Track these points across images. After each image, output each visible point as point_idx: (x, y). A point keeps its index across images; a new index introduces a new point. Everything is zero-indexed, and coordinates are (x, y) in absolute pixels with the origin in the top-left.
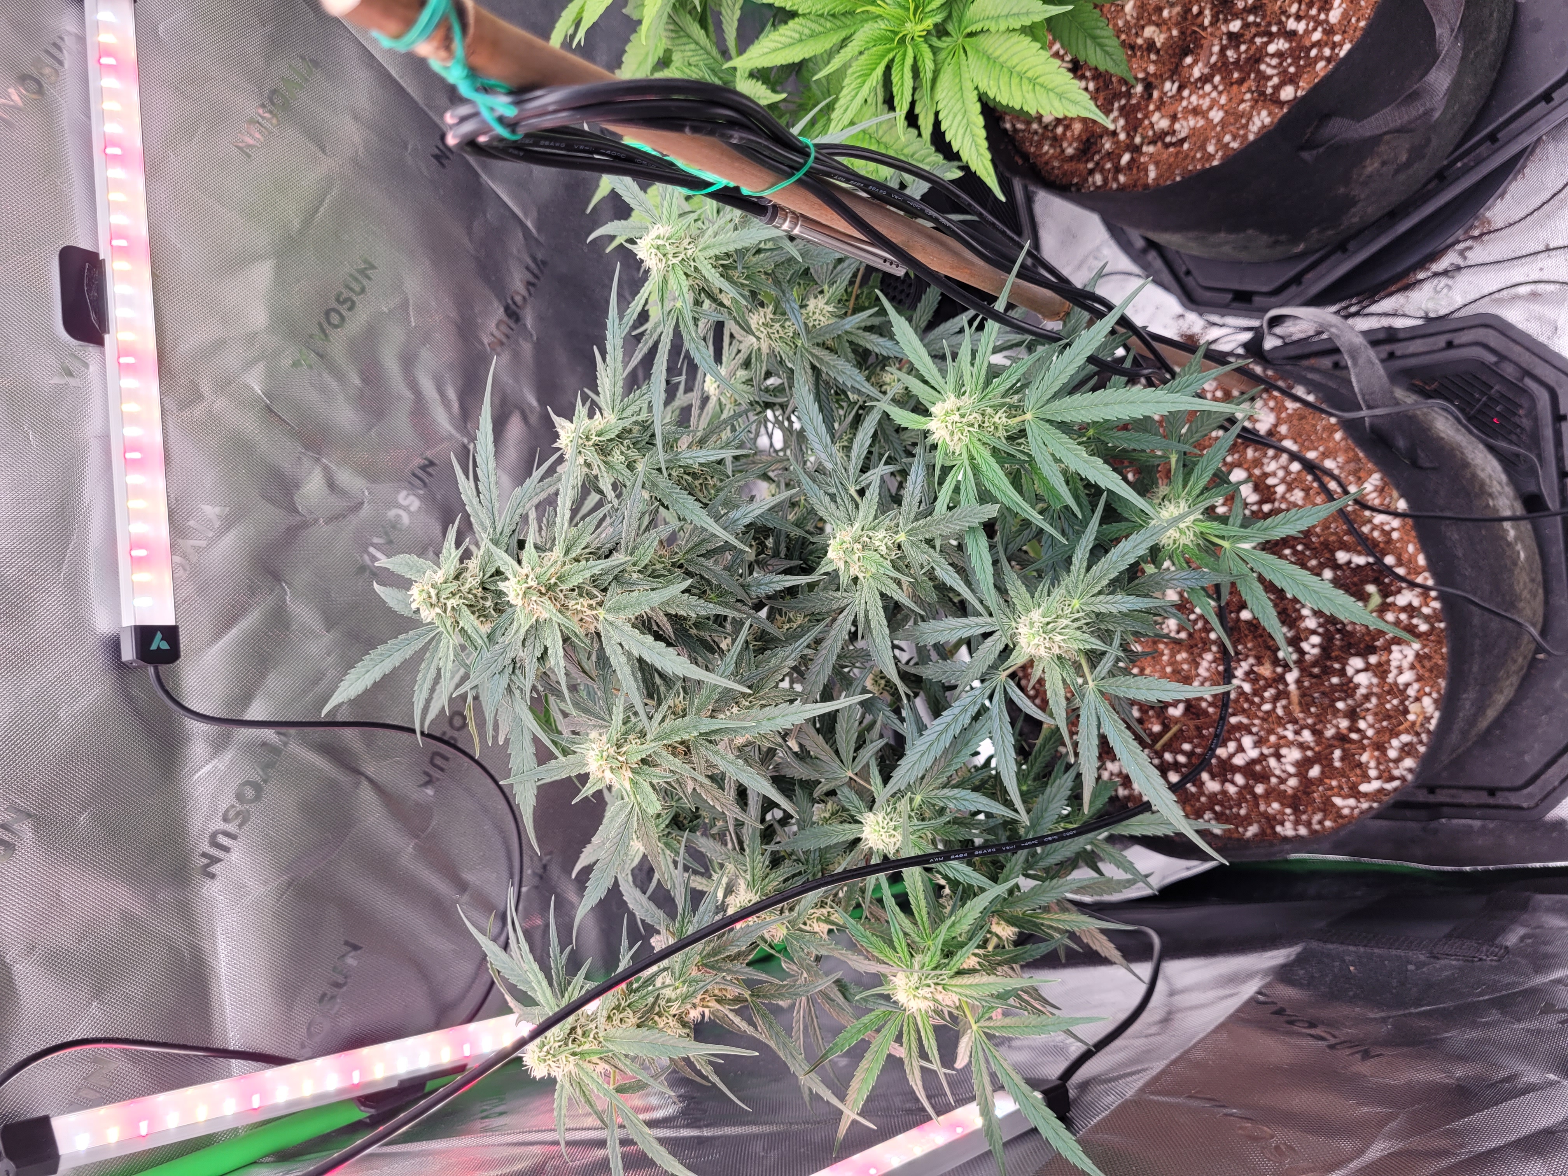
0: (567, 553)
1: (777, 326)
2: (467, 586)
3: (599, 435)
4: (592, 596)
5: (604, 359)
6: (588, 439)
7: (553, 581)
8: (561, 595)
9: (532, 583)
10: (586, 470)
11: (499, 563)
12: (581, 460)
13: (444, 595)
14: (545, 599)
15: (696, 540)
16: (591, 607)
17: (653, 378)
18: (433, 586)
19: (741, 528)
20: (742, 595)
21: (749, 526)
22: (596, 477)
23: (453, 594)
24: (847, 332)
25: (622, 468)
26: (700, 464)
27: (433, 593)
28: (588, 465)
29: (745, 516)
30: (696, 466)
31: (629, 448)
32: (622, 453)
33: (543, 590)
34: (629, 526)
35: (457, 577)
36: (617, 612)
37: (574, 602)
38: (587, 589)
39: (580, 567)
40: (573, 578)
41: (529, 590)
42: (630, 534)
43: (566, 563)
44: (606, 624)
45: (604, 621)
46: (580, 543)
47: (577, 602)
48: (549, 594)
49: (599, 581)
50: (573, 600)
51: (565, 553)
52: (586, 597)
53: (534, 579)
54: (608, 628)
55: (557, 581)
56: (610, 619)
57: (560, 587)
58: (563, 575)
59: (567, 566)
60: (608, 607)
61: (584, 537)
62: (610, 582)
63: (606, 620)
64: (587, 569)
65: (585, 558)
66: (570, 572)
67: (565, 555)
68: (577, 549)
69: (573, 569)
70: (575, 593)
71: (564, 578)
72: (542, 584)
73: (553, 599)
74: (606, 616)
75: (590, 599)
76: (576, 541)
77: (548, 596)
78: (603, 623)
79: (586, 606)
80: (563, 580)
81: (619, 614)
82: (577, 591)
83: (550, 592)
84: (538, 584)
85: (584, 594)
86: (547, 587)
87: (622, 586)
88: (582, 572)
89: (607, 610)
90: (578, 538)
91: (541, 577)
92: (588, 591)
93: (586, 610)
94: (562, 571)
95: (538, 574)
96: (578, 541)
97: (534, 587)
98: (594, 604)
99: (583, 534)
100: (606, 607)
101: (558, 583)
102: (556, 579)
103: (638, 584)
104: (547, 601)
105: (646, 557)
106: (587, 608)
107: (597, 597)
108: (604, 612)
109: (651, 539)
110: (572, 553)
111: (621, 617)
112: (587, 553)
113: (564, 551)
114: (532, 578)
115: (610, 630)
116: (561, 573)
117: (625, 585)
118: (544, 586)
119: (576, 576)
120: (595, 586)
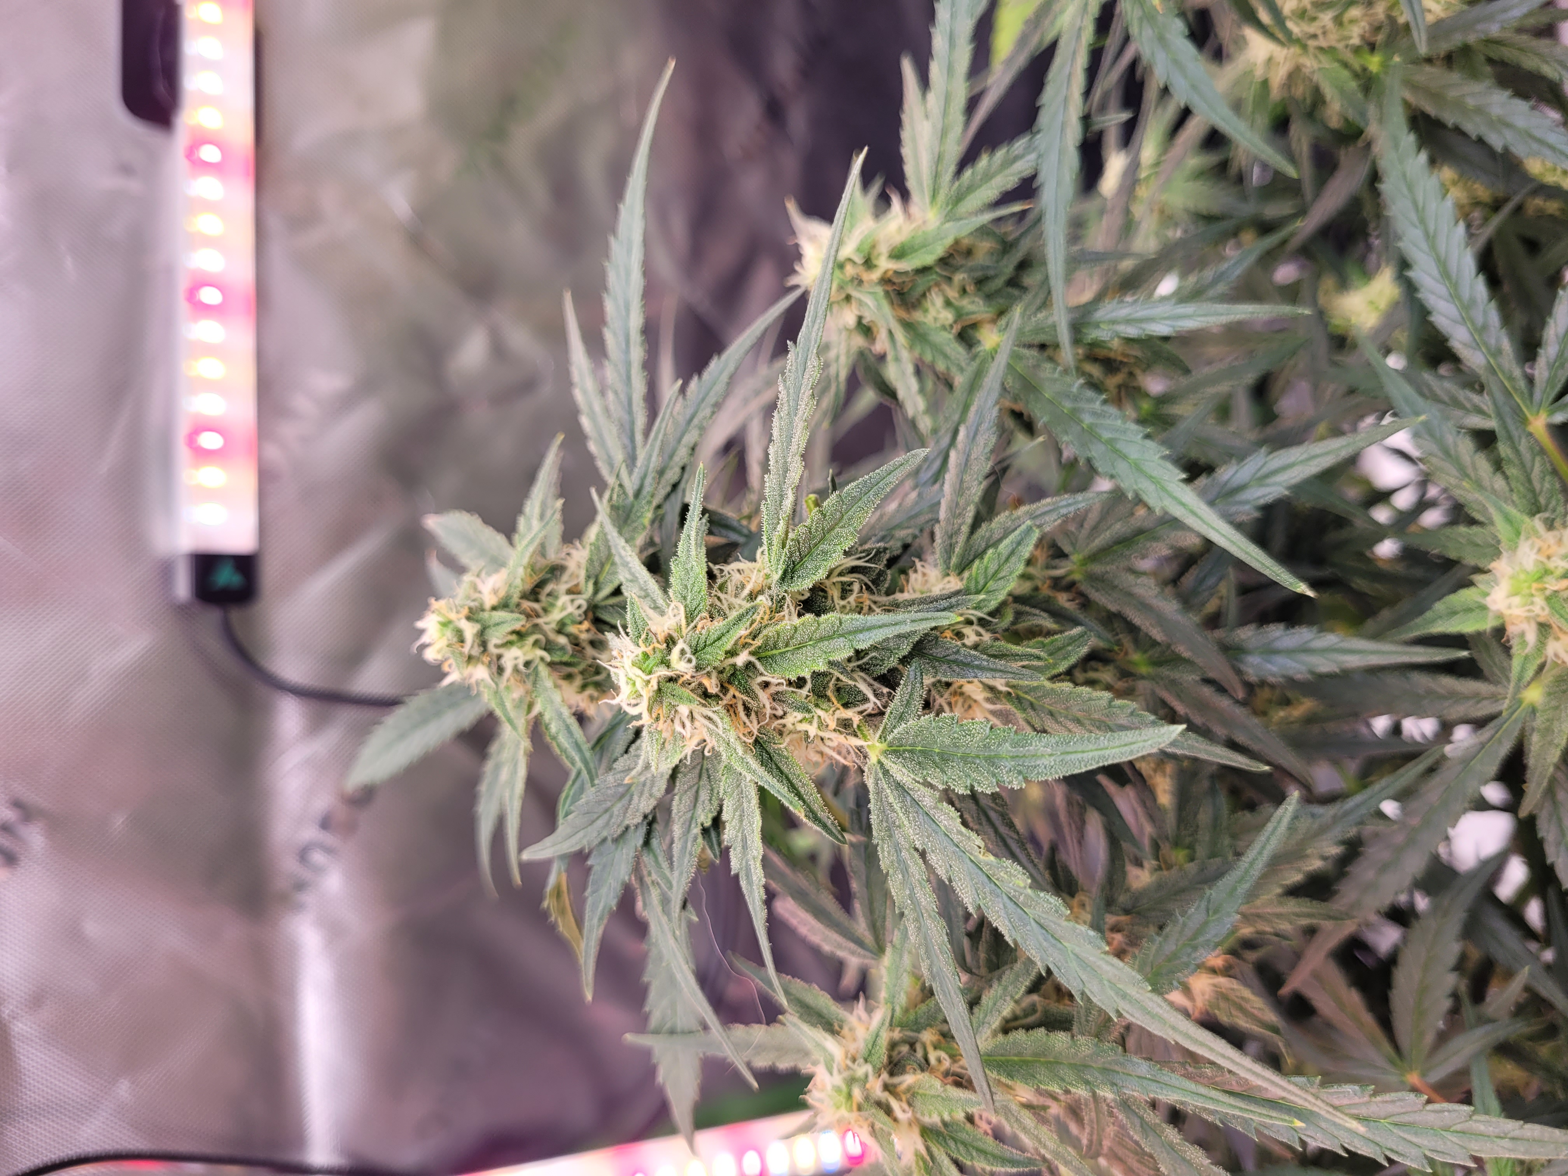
0: (788, 575)
1: (1326, 18)
2: (556, 615)
3: (898, 254)
4: (849, 699)
5: (924, 82)
6: (868, 264)
7: (741, 659)
8: (764, 697)
9: (681, 666)
10: (859, 341)
11: (622, 576)
12: (849, 317)
13: (495, 639)
14: (716, 710)
15: (1118, 528)
16: (845, 725)
17: (1044, 119)
18: (471, 617)
19: (1248, 512)
20: (1219, 668)
21: (1269, 510)
22: (882, 358)
23: (520, 635)
24: (1490, 42)
25: (947, 340)
26: (1129, 341)
27: (470, 630)
28: (865, 329)
29: (1262, 479)
30: (1116, 344)
31: (964, 291)
32: (948, 303)
33: (712, 686)
34: (960, 489)
35: (533, 594)
36: (919, 763)
37: (799, 716)
38: (838, 679)
39: (822, 626)
40: (800, 656)
41: (670, 685)
42: (960, 514)
43: (785, 607)
44: (886, 786)
45: (881, 775)
46: (825, 553)
47: (807, 716)
48: (729, 695)
49: (874, 654)
50: (797, 709)
51: (785, 572)
52: (834, 699)
53: (689, 655)
54: (891, 799)
55: (753, 659)
56: (899, 778)
57: (762, 674)
58: (771, 643)
59: (787, 617)
60: (894, 738)
61: (838, 536)
62: (904, 657)
63: (886, 772)
64: (842, 635)
65: (839, 586)
66: (792, 638)
67: (783, 579)
68: (817, 568)
69: (800, 631)
70: (804, 692)
71: (775, 652)
72: (709, 669)
73: (740, 708)
74: (888, 763)
75: (846, 705)
76: (816, 545)
77: (725, 702)
78: (877, 780)
79: (833, 725)
80: (772, 657)
81: (925, 772)
82: (809, 685)
83: (732, 691)
84: (698, 668)
85: (829, 693)
86: (725, 676)
87: (934, 667)
88: (826, 643)
89: (890, 745)
90: (822, 539)
91: (708, 649)
92: (840, 684)
93: (833, 735)
94: (770, 632)
95: (703, 638)
96: (822, 547)
97: (687, 677)
98: (856, 720)
99: (837, 529)
100: (890, 738)
101: (758, 664)
102: (752, 653)
103: (980, 668)
104: (722, 719)
105: (1001, 583)
106: (835, 730)
107: (866, 700)
108: (883, 746)
109: (1017, 532)
110: (803, 578)
111: (929, 779)
112: (846, 569)
113: (781, 568)
114: (683, 652)
115: (897, 807)
116: (767, 638)
117: (945, 667)
118: (714, 674)
119: (808, 651)
120: (861, 668)
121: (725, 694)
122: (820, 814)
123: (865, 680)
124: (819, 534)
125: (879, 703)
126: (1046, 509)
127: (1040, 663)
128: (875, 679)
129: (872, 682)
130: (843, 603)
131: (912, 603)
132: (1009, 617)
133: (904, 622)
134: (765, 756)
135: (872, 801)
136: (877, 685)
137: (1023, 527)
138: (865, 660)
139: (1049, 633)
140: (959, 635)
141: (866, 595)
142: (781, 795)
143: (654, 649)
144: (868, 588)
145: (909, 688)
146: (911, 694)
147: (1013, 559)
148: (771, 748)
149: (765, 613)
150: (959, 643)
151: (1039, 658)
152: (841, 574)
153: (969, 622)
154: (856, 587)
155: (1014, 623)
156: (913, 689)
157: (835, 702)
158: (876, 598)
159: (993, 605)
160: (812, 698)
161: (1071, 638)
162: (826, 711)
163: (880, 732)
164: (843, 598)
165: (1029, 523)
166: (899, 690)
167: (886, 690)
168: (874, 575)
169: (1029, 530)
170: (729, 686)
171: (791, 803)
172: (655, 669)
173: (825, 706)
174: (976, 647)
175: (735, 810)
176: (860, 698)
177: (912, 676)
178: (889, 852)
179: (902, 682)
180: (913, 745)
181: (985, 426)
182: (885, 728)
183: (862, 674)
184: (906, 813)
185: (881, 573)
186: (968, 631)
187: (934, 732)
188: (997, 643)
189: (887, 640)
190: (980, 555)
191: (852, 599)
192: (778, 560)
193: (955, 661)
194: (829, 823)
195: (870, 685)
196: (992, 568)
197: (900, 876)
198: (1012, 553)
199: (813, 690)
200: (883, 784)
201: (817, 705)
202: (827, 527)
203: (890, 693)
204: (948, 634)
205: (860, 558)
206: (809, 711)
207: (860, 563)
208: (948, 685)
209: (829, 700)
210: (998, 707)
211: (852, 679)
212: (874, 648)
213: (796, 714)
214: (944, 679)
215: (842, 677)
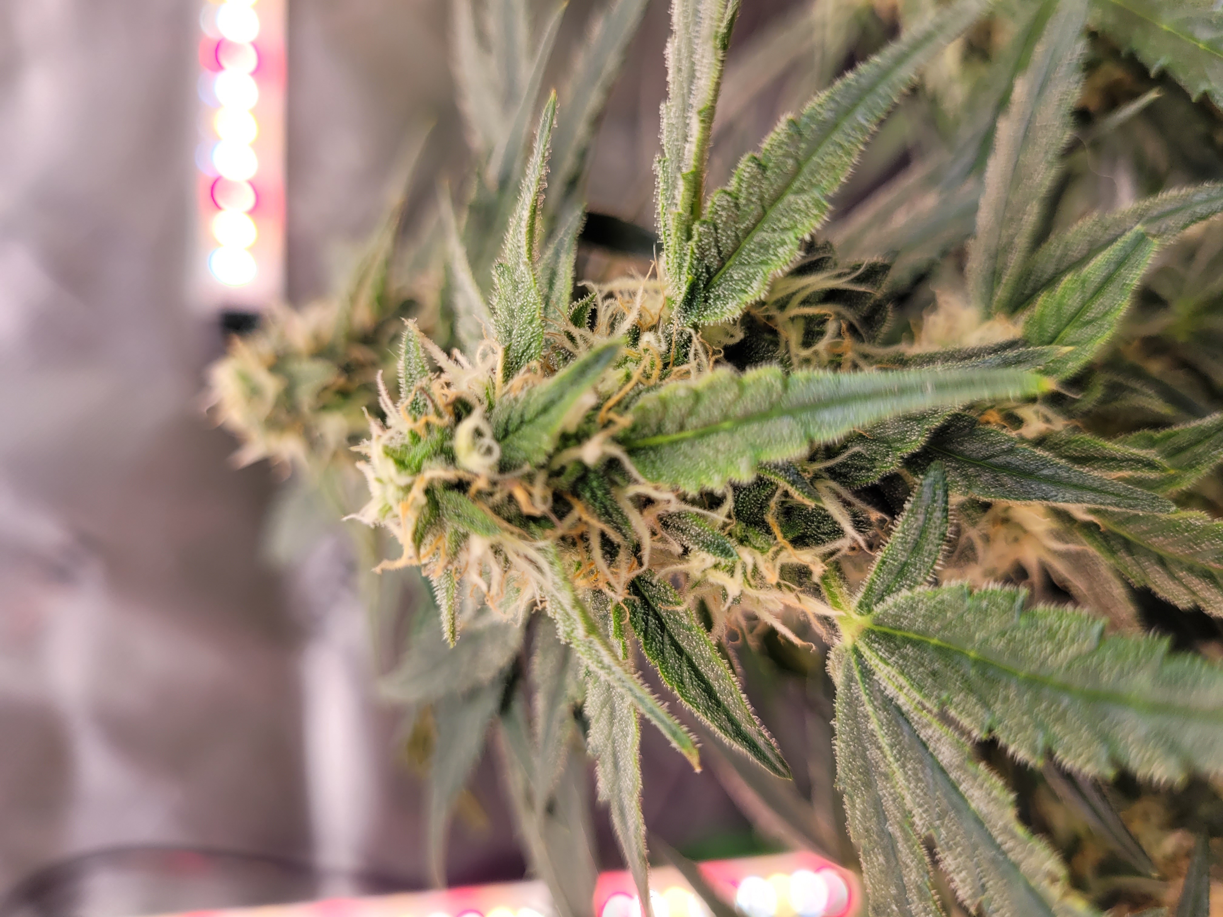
0: (699, 293)
4: (806, 530)
7: (593, 452)
8: (641, 523)
9: (474, 461)
14: (544, 546)
16: (797, 576)
33: (534, 501)
36: (934, 674)
37: (710, 559)
38: (786, 494)
39: (750, 392)
40: (705, 449)
41: (454, 495)
42: (1011, 219)
43: (691, 355)
44: (865, 698)
45: (857, 676)
46: (764, 247)
47: (723, 561)
48: (570, 519)
49: (856, 449)
50: (707, 546)
51: (693, 289)
52: (776, 530)
53: (488, 441)
54: (873, 725)
55: (616, 451)
56: (891, 691)
57: (636, 482)
58: (653, 421)
59: (693, 372)
60: (885, 613)
61: (790, 211)
62: (914, 456)
63: (867, 673)
64: (791, 412)
65: (801, 324)
66: (691, 412)
67: (689, 301)
68: (749, 279)
69: (706, 401)
70: (719, 516)
71: (660, 439)
72: (527, 468)
73: (595, 543)
74: (873, 660)
75: (799, 542)
76: (748, 232)
77: (560, 532)
78: (850, 679)
79: (772, 576)
80: (655, 449)
81: (944, 696)
82: (729, 505)
83: (579, 510)
84: (504, 467)
85: (770, 518)
86: (564, 482)
87: (966, 477)
88: (755, 427)
89: (878, 622)
90: (760, 219)
91: (526, 430)
92: (791, 503)
93: (775, 594)
94: (648, 400)
95: (519, 407)
96: (761, 236)
97: (481, 484)
98: (818, 569)
99: (790, 198)
100: (878, 609)
101: (628, 463)
102: (618, 441)
103: (1054, 480)
104: (552, 563)
105: (1089, 331)
106: (779, 586)
107: (838, 532)
108: (865, 621)
109: (1118, 244)
110: (725, 299)
111: (952, 713)
112: (815, 293)
113: (686, 278)
114: (478, 433)
115: (884, 742)
116: (644, 411)
117: (986, 477)
118: (541, 477)
119: (721, 441)
120: (834, 473)
121: (561, 516)
122: (747, 727)
123: (839, 496)
124: (754, 210)
125: (861, 540)
126: (1168, 207)
127: (1153, 475)
128: (857, 494)
129: (850, 498)
130: (805, 353)
131: (930, 359)
132: (1097, 393)
133: (920, 388)
134: (652, 621)
135: (839, 715)
136: (859, 505)
137: (1129, 236)
138: (840, 459)
139: (1159, 423)
140: (1015, 421)
141: (848, 341)
142: (657, 717)
143: (428, 425)
144: (852, 329)
145: (921, 517)
146: (923, 532)
147: (1111, 289)
148: (662, 608)
149: (653, 365)
150: (1014, 434)
151: (1150, 465)
152: (805, 302)
153: (1032, 400)
154: (831, 327)
155: (1103, 401)
156: (928, 520)
157: (780, 537)
158: (867, 348)
159: (1072, 368)
160: (738, 528)
161: (1202, 432)
162: (763, 551)
163: (859, 596)
164: (807, 343)
165: (1139, 228)
166: (900, 520)
167: (875, 515)
168: (865, 308)
169: (1141, 240)
170: (574, 501)
171: (674, 734)
172: (426, 464)
173: (760, 541)
174: (1041, 441)
175: (603, 705)
176: (826, 528)
177: (927, 493)
178: (864, 814)
179: (907, 506)
180: (924, 632)
181: (1063, 70)
182: (870, 589)
183: (833, 484)
184: (901, 759)
185: (877, 309)
186: (1027, 412)
187: (968, 617)
188: (1078, 436)
189: (881, 424)
190: (1051, 282)
191: (822, 345)
192: (680, 266)
193: (1006, 468)
194: (761, 742)
195: (847, 504)
196: (1072, 303)
197: (881, 859)
198: (1108, 280)
199: (738, 513)
200: (861, 691)
201: (742, 541)
202: (768, 190)
203: (883, 521)
204: (994, 417)
205: (839, 276)
206: (726, 552)
207: (841, 284)
208: (986, 507)
209: (769, 531)
210: (1072, 547)
211: (813, 495)
212: (859, 438)
213: (704, 555)
214: (983, 499)
215: (792, 490)
